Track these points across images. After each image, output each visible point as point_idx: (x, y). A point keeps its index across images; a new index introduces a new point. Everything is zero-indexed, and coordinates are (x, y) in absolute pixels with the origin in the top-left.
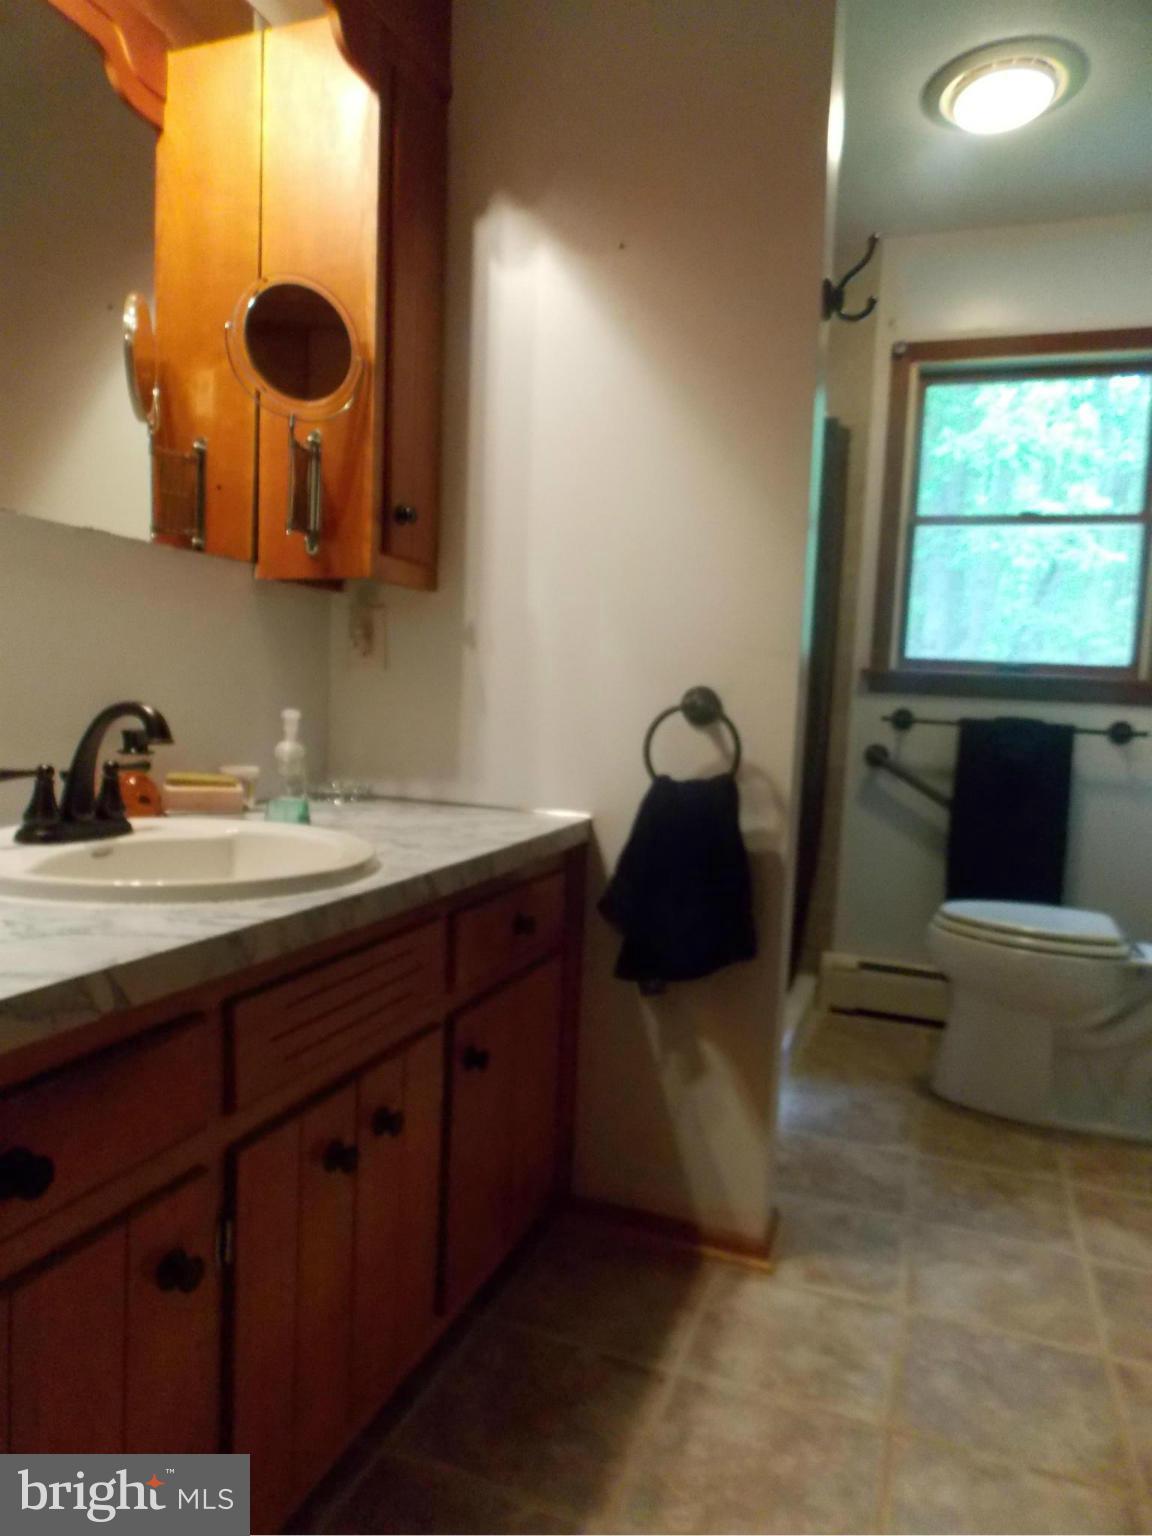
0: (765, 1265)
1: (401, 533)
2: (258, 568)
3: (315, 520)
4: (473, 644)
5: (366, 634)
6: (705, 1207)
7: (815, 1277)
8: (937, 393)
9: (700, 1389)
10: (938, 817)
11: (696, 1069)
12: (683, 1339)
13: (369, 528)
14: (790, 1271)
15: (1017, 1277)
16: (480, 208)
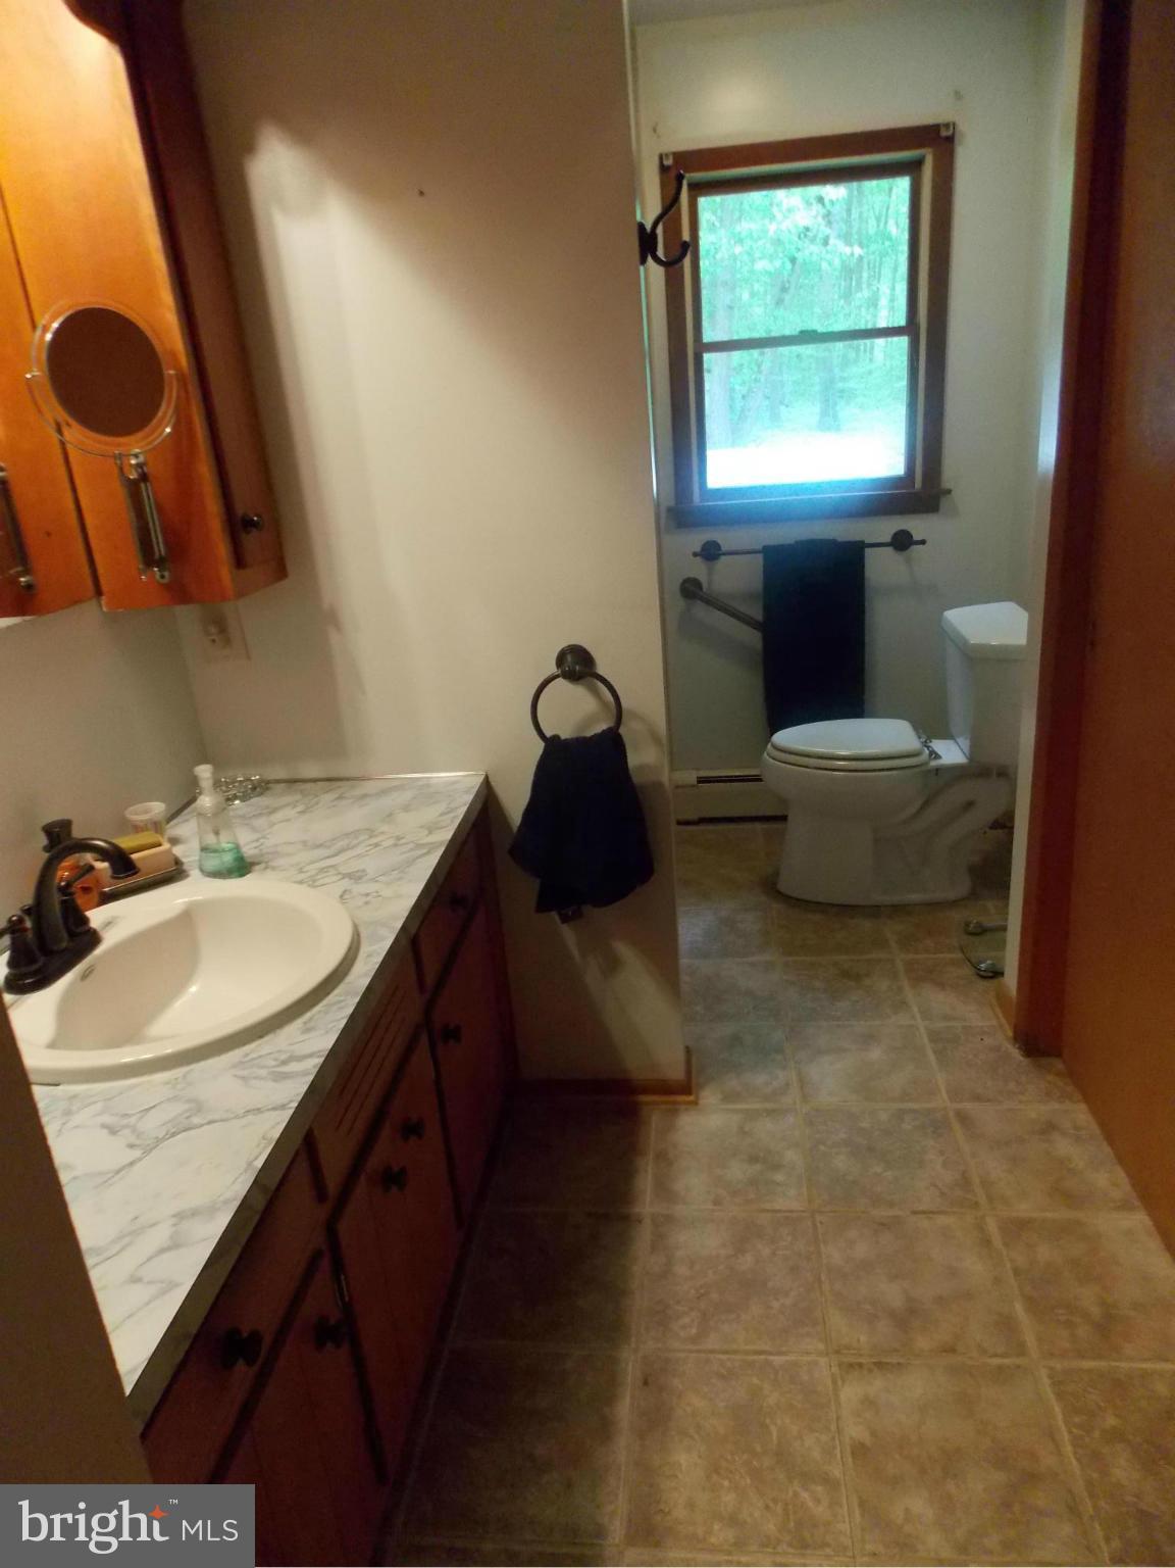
0: (692, 1098)
1: (251, 541)
2: (104, 600)
3: (160, 548)
4: (338, 626)
5: (220, 629)
6: (635, 1066)
7: (729, 1097)
8: (705, 203)
9: (669, 1219)
10: (753, 638)
11: (612, 965)
12: (645, 1182)
13: (222, 549)
14: (709, 1096)
15: (875, 1054)
16: (249, 147)
